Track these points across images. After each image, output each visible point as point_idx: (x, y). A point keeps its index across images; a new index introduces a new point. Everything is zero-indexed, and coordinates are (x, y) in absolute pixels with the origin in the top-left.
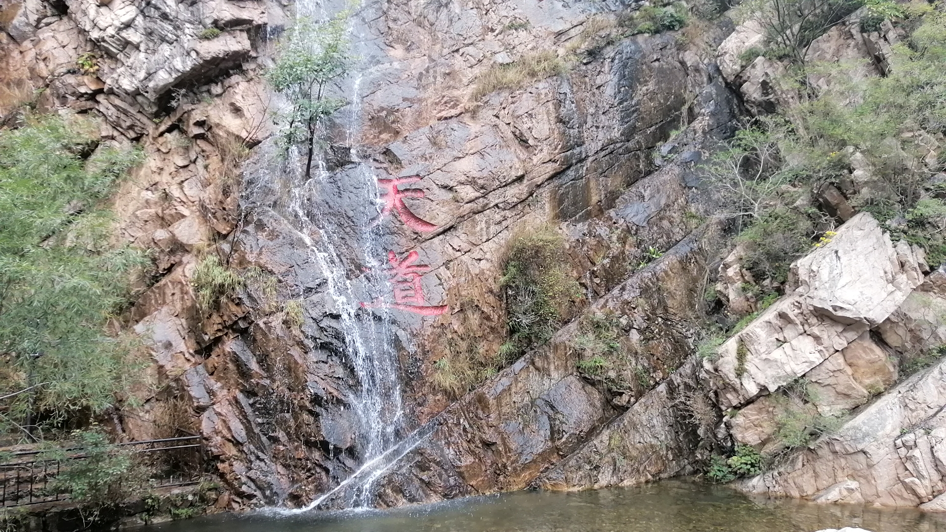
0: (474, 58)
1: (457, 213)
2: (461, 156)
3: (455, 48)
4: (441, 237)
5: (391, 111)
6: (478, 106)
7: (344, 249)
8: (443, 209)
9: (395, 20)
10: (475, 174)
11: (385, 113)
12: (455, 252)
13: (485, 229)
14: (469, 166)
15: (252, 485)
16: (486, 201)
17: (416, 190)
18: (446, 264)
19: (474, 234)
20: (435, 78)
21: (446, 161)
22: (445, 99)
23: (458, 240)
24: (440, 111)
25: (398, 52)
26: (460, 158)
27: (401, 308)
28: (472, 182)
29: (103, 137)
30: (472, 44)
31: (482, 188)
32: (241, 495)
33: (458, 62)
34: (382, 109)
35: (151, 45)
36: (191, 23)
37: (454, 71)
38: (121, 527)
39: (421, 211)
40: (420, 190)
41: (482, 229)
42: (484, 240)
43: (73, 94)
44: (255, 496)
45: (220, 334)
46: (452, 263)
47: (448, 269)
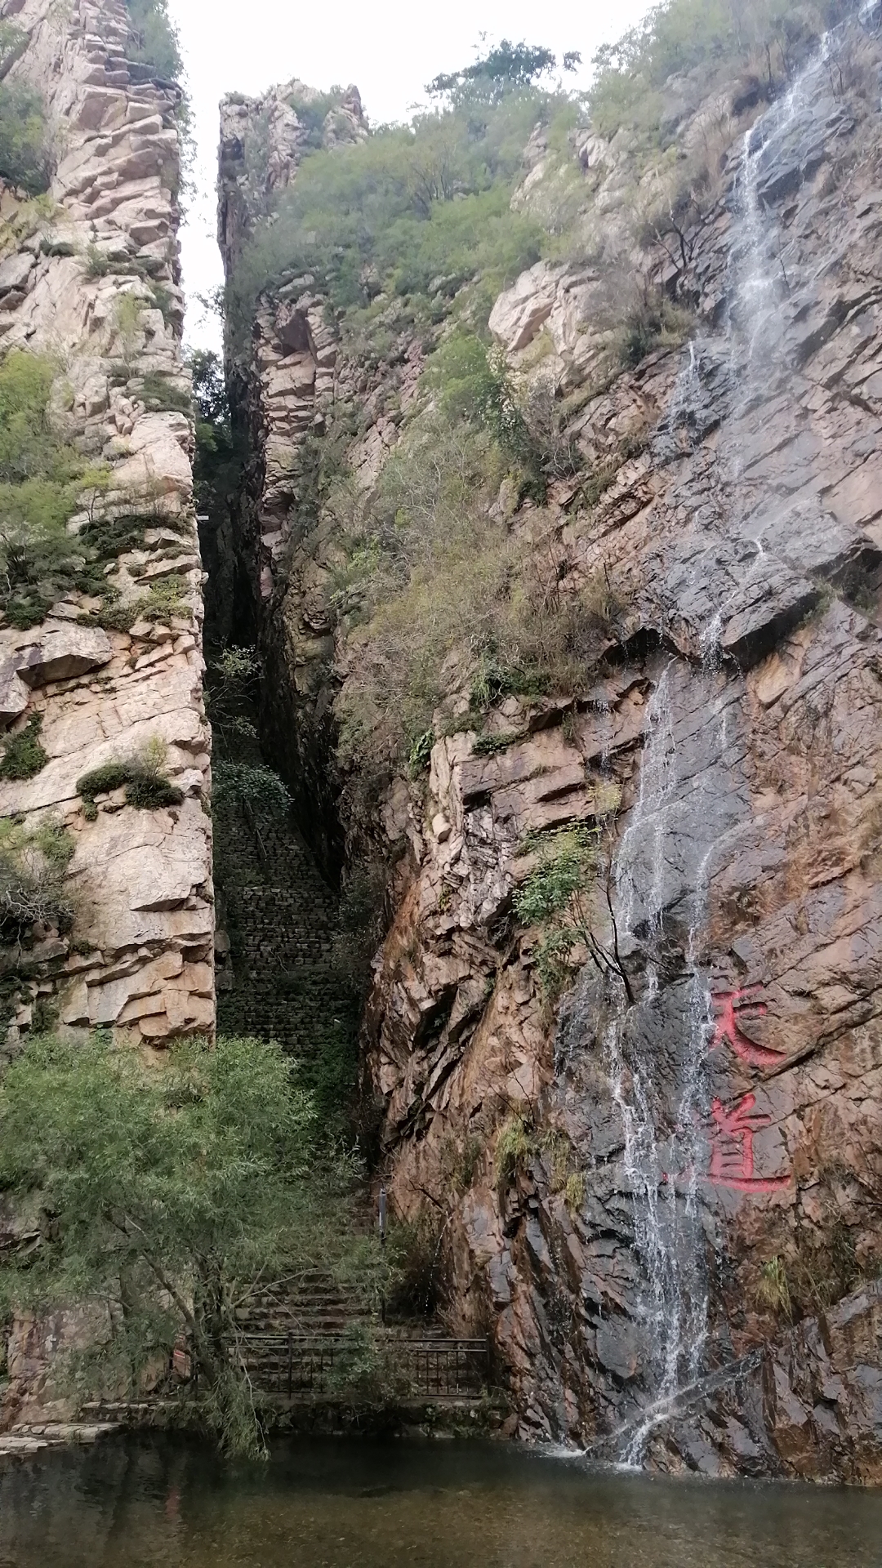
0: (863, 784)
1: (817, 1030)
2: (829, 941)
3: (833, 776)
4: (796, 1069)
5: (745, 890)
6: (866, 857)
7: (657, 1100)
8: (795, 1028)
9: (761, 755)
10: (847, 967)
11: (737, 894)
12: (819, 1091)
13: (868, 1050)
14: (839, 956)
15: (539, 1409)
16: (867, 1006)
17: (756, 1005)
18: (799, 1112)
19: (850, 1059)
20: (807, 827)
21: (803, 954)
22: (823, 855)
23: (825, 1071)
24: (817, 874)
25: (768, 798)
26: (826, 945)
27: (717, 1181)
28: (843, 979)
29: (461, 979)
30: (858, 763)
31: (858, 986)
32: (527, 1420)
33: (841, 794)
34: (735, 889)
35: (478, 874)
36: (508, 841)
37: (833, 810)
38: (404, 1435)
39: (763, 1036)
40: (763, 1004)
41: (863, 1051)
42: (869, 1067)
43: (433, 937)
44: (541, 1425)
45: (518, 1214)
46: (808, 1110)
47: (801, 1118)
